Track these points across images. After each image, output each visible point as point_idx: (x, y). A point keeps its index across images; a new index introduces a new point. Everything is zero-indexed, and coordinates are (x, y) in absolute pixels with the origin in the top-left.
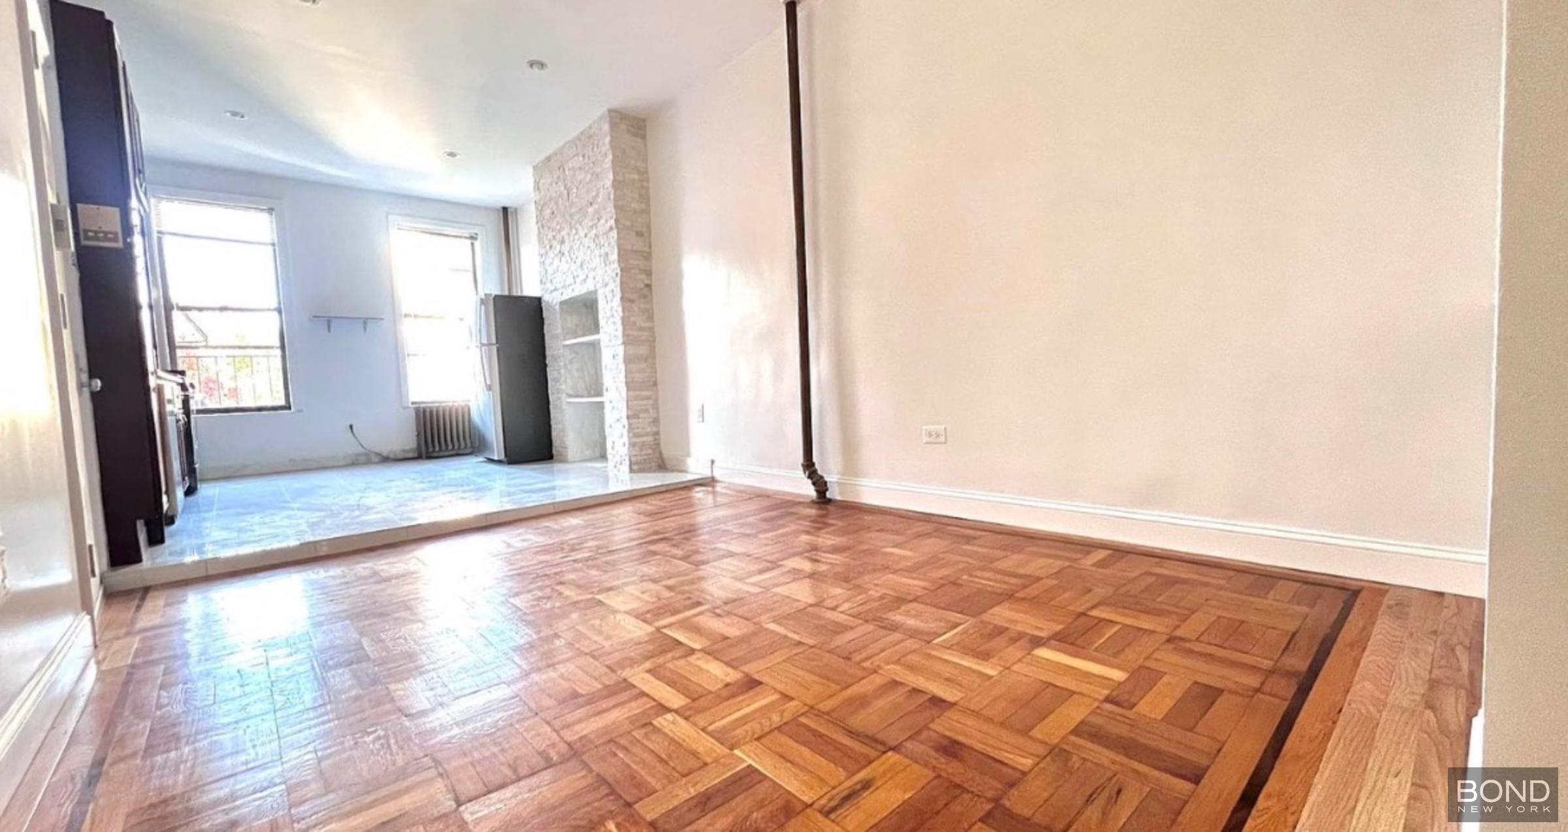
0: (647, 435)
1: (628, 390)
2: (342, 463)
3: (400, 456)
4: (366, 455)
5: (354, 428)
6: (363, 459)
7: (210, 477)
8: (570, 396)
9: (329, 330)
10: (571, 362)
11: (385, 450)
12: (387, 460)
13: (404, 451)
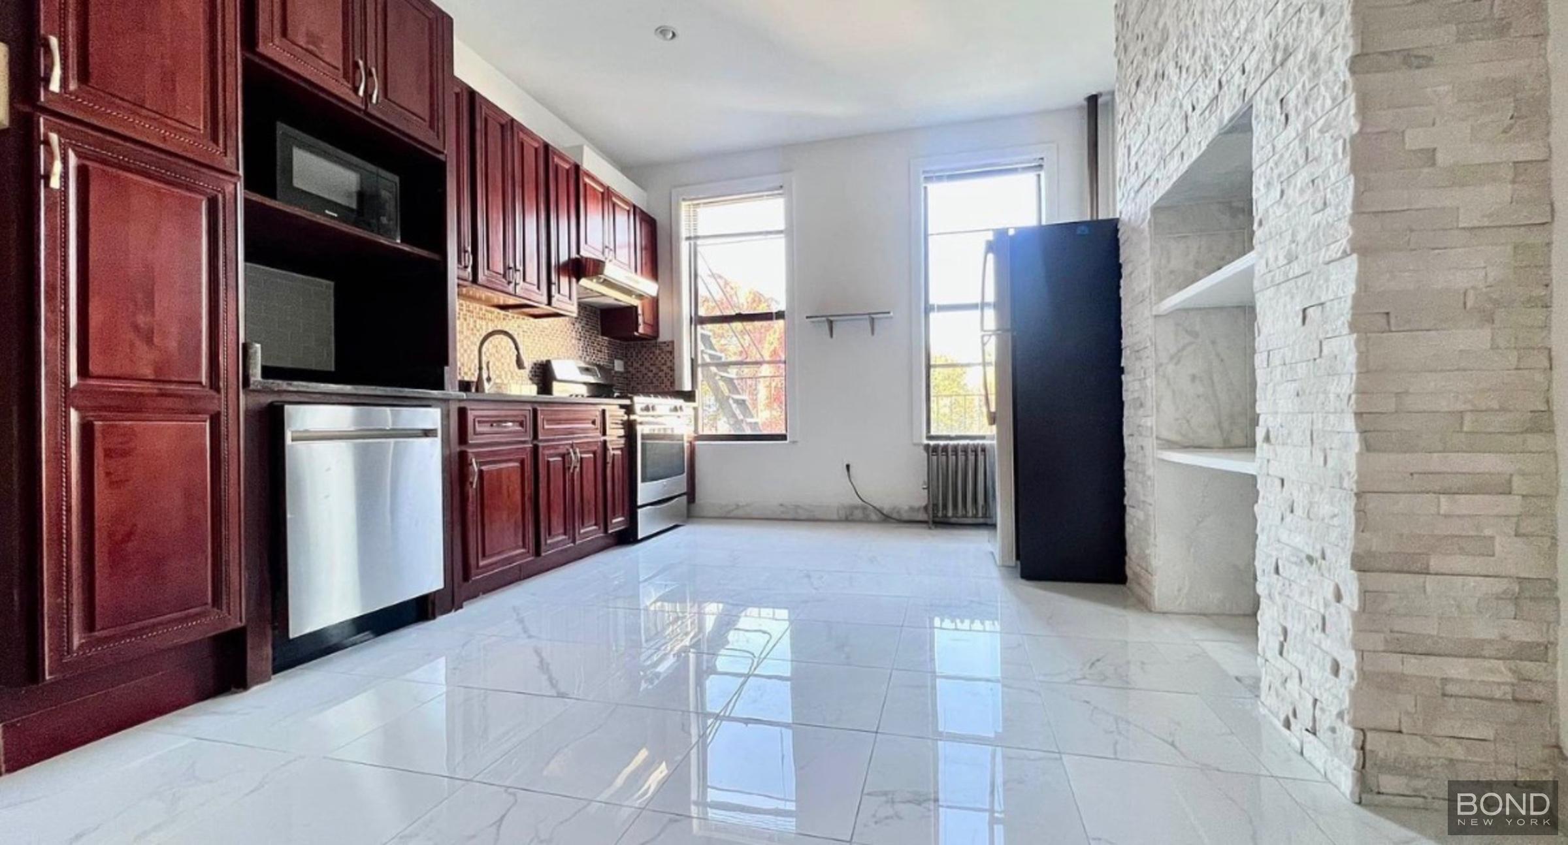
0: (1472, 651)
1: (1368, 446)
2: (835, 517)
3: (905, 517)
4: (864, 509)
5: (851, 469)
6: (858, 514)
7: (711, 514)
8: (1171, 445)
9: (831, 335)
10: (1176, 358)
11: (886, 505)
12: (888, 519)
13: (912, 509)
